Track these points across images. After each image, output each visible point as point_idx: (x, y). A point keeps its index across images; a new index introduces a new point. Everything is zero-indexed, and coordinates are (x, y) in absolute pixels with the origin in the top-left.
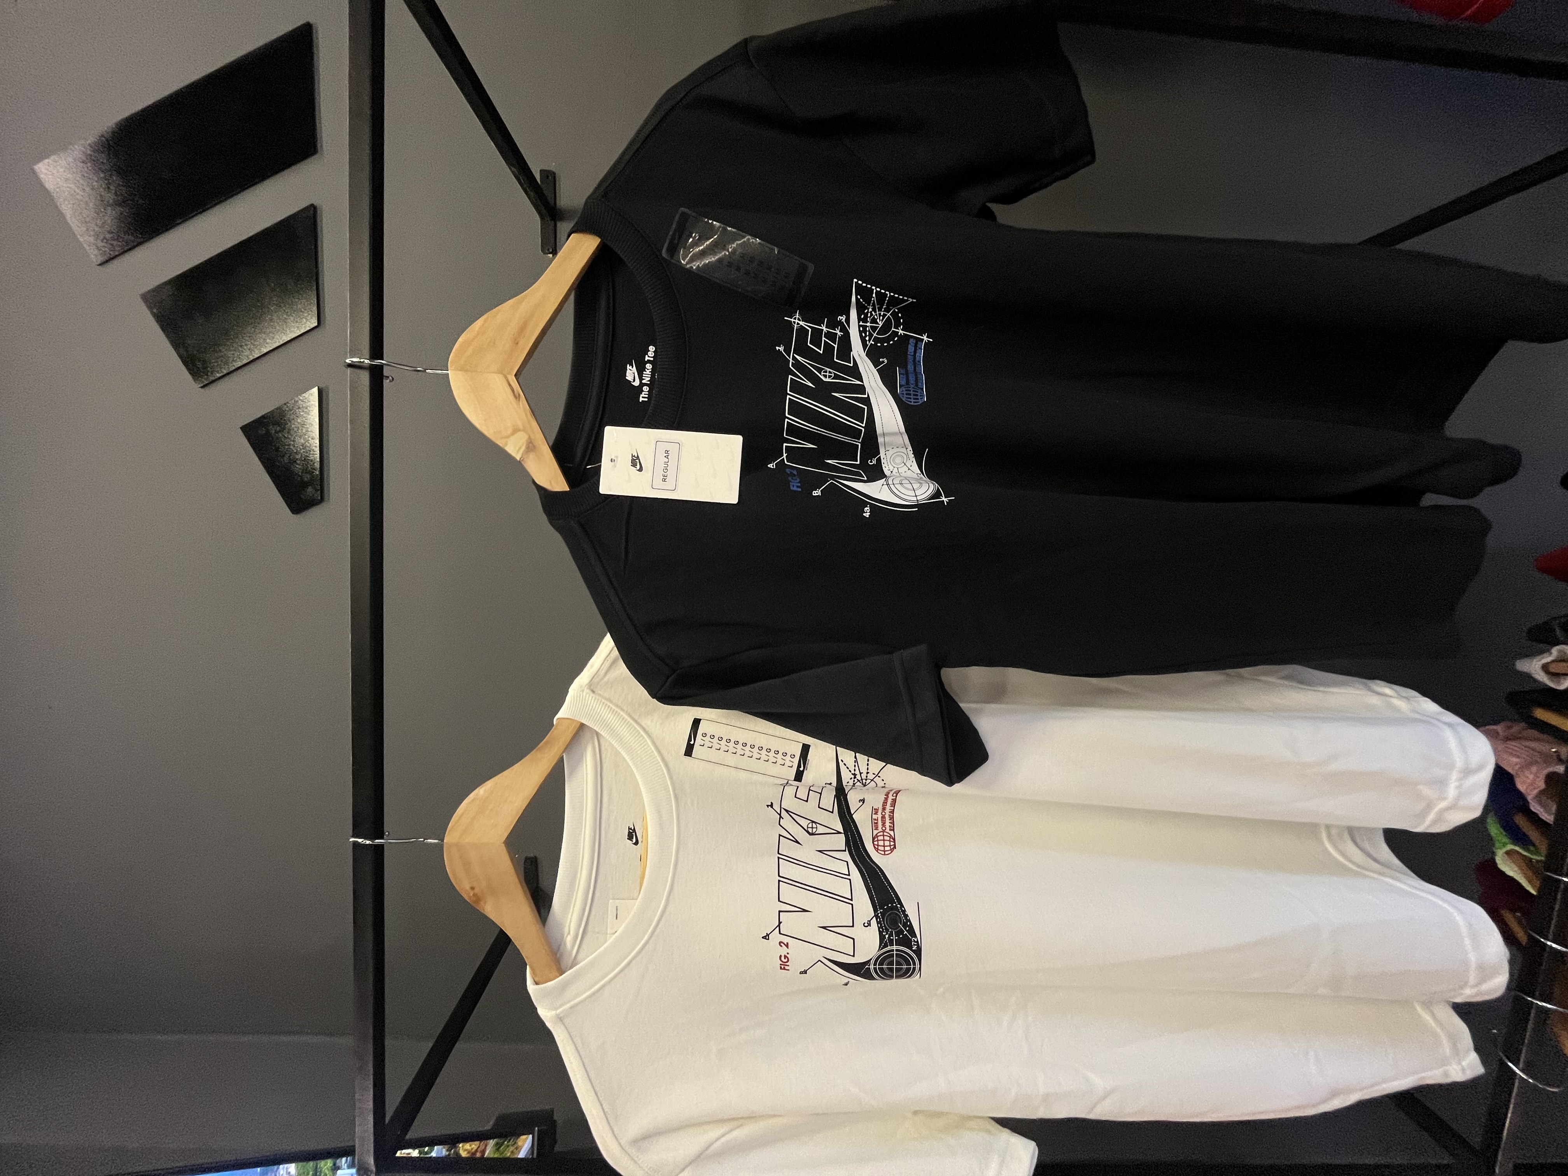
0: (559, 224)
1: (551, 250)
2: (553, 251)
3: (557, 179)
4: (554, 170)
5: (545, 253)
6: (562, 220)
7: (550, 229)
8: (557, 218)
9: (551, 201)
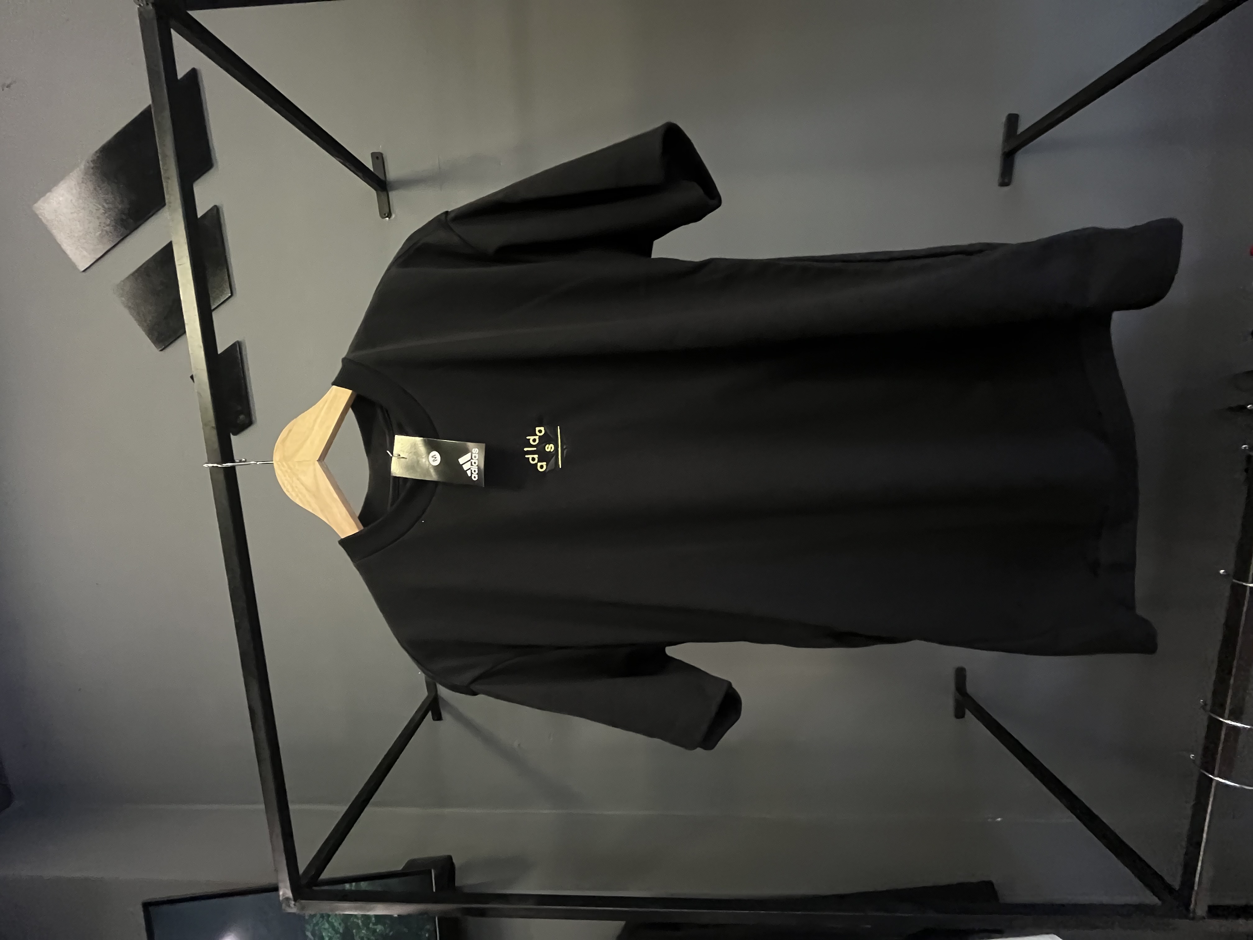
0: (390, 193)
1: (387, 215)
3: (385, 158)
4: (381, 151)
5: (383, 218)
6: (392, 190)
7: (384, 198)
8: (388, 189)
9: (382, 177)
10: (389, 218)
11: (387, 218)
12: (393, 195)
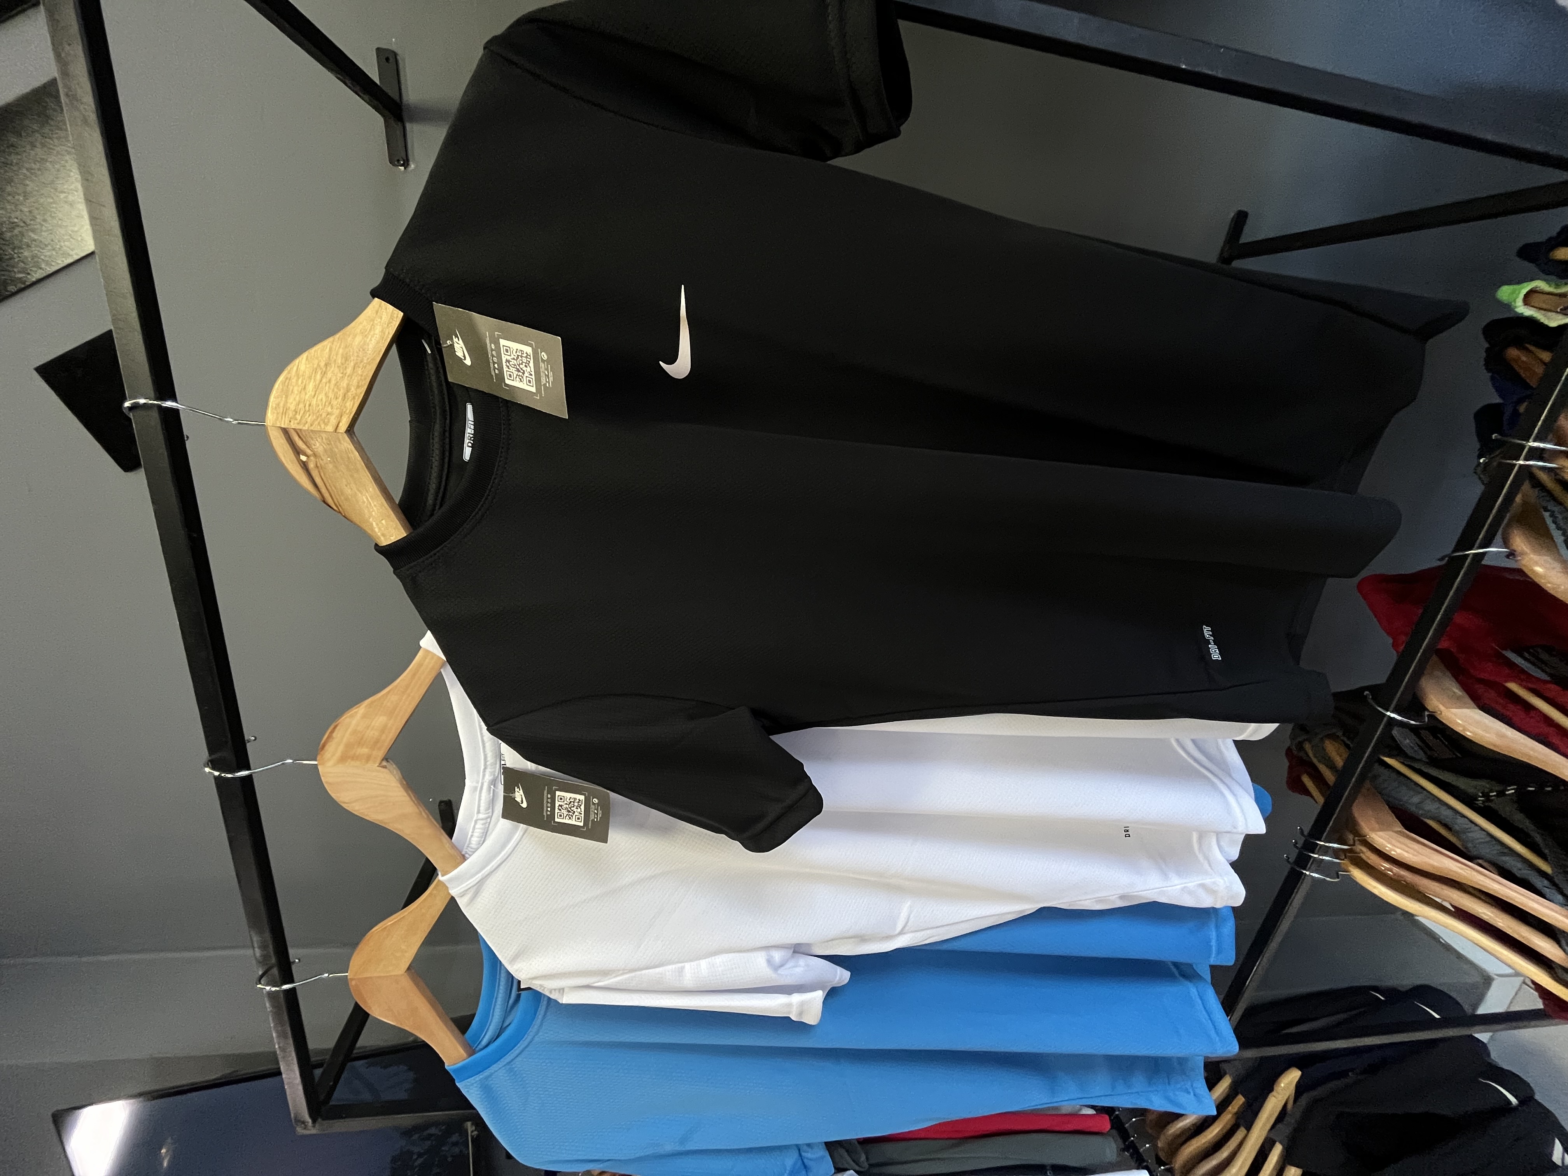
0: (408, 126)
1: (402, 162)
2: (404, 161)
3: (400, 62)
4: (394, 48)
5: (394, 165)
6: (412, 120)
7: (399, 133)
8: (405, 116)
9: (396, 97)
10: (405, 168)
11: (402, 168)
12: (414, 130)
